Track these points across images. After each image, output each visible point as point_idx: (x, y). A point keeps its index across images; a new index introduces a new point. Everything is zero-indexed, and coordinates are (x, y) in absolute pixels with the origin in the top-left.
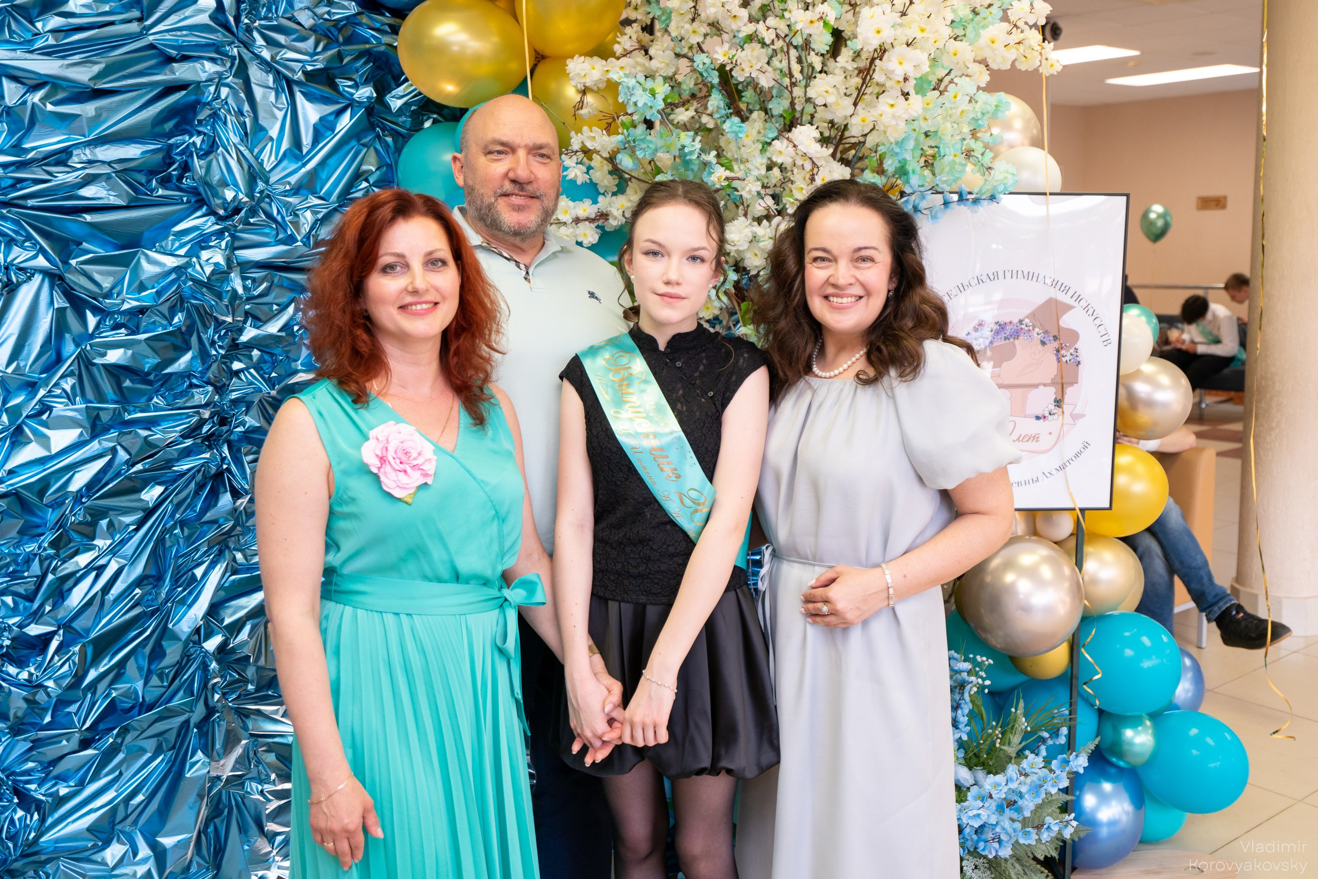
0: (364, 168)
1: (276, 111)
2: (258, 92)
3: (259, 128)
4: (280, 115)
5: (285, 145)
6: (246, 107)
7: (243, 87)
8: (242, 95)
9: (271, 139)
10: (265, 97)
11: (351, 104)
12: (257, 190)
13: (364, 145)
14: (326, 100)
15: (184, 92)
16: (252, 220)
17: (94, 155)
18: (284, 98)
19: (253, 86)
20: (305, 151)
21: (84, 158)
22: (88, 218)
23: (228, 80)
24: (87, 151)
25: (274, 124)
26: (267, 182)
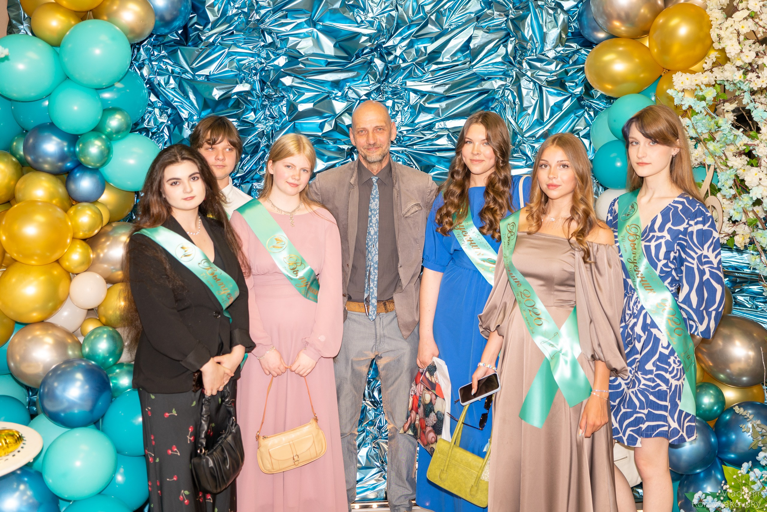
0: (577, 128)
1: (532, 100)
2: (524, 92)
3: (523, 109)
4: (534, 102)
5: (535, 117)
6: (517, 100)
7: (516, 90)
8: (515, 94)
9: (529, 114)
10: (528, 94)
11: (572, 95)
12: (518, 140)
13: (577, 116)
14: (558, 94)
15: (486, 95)
16: (515, 155)
17: (445, 125)
18: (536, 95)
19: (522, 88)
20: (545, 120)
21: (441, 127)
22: (438, 154)
23: (509, 88)
24: (442, 123)
25: (530, 107)
26: (523, 136)
